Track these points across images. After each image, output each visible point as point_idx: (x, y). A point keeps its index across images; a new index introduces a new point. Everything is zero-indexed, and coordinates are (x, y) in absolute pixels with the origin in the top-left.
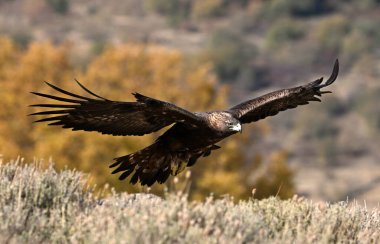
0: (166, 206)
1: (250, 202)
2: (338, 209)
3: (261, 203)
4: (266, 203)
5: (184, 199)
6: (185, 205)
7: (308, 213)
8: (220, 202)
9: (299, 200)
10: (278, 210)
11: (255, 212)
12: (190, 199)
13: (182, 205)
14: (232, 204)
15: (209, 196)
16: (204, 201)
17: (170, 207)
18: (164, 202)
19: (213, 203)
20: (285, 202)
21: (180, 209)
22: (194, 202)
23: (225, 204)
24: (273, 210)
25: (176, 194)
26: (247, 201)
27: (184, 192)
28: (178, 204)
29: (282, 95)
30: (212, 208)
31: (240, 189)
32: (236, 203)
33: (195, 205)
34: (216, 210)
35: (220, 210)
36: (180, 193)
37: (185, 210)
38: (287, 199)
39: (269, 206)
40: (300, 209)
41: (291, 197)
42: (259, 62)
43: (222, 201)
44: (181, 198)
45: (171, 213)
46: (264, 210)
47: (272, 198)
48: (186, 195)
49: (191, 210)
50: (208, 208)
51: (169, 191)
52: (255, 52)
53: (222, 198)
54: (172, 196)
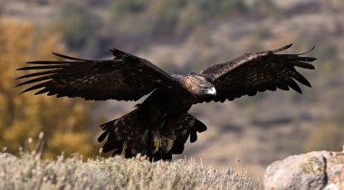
0: (20, 164)
1: (98, 160)
2: (177, 166)
3: (107, 161)
4: (112, 161)
5: (38, 157)
6: (39, 163)
7: (149, 170)
8: (70, 160)
9: (142, 158)
10: (123, 168)
11: (103, 169)
12: (42, 158)
13: (35, 164)
14: (81, 161)
15: (60, 154)
16: (56, 159)
17: (25, 166)
18: (20, 161)
19: (64, 161)
20: (129, 160)
21: (34, 167)
22: (47, 161)
23: (75, 162)
24: (118, 168)
25: (30, 153)
26: (95, 159)
27: (38, 152)
28: (32, 162)
29: (251, 58)
30: (63, 166)
31: (87, 148)
32: (85, 161)
33: (48, 163)
34: (67, 168)
35: (70, 167)
36: (34, 152)
37: (38, 168)
38: (131, 157)
39: (114, 164)
40: (143, 166)
41: (135, 156)
42: (104, 33)
43: (72, 160)
44: (34, 156)
45: (26, 170)
46: (110, 168)
47: (117, 157)
48: (40, 154)
49: (44, 167)
50: (60, 166)
51: (23, 151)
52: (100, 24)
53: (72, 157)
54: (27, 155)
